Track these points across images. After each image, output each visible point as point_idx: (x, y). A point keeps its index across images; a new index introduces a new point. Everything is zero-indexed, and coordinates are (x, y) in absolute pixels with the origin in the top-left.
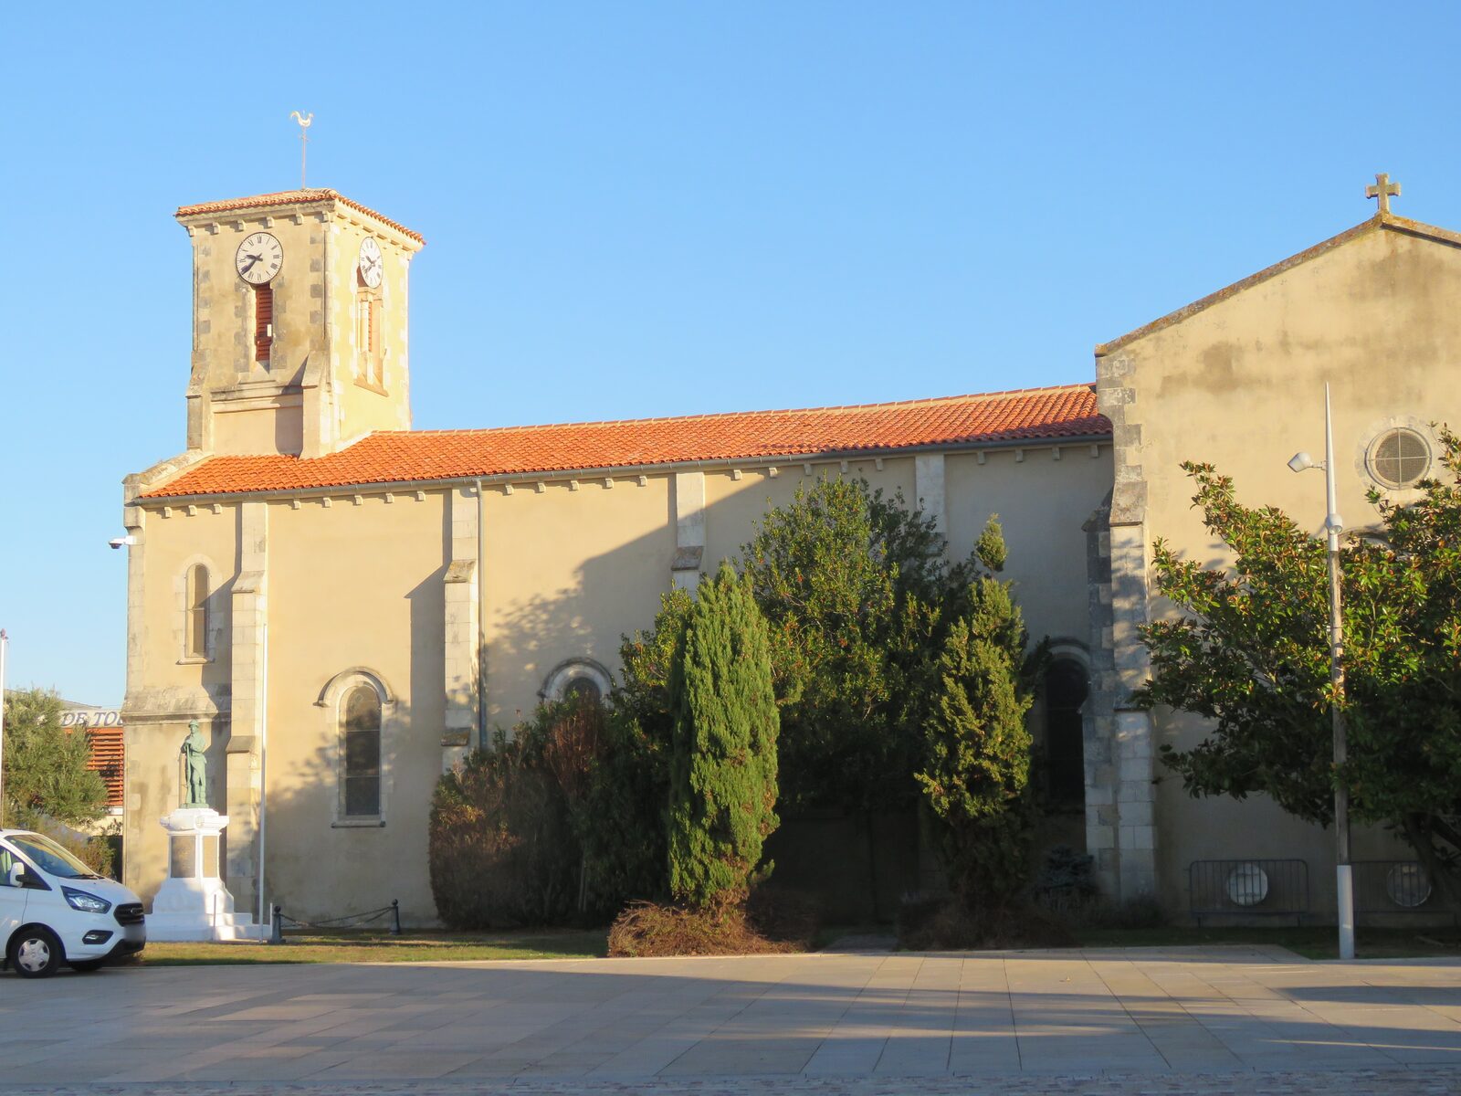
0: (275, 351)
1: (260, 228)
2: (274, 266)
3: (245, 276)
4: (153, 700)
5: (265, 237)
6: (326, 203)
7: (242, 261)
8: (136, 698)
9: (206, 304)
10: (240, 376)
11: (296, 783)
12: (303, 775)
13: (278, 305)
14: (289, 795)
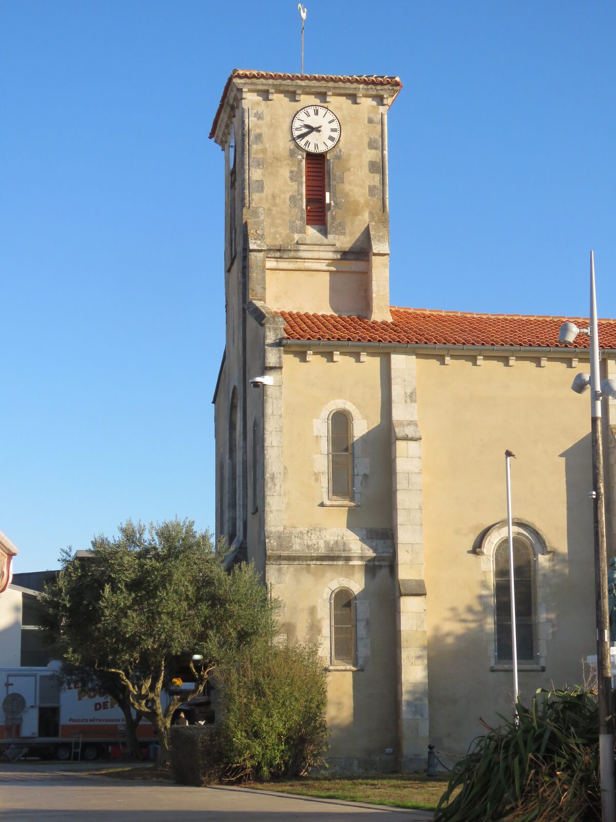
0: (333, 218)
1: (317, 101)
2: (331, 138)
3: (302, 143)
4: (298, 540)
5: (322, 111)
6: (391, 88)
7: (297, 129)
8: (279, 537)
9: (259, 165)
10: (297, 237)
11: (457, 628)
12: (464, 621)
13: (335, 175)
14: (450, 640)
